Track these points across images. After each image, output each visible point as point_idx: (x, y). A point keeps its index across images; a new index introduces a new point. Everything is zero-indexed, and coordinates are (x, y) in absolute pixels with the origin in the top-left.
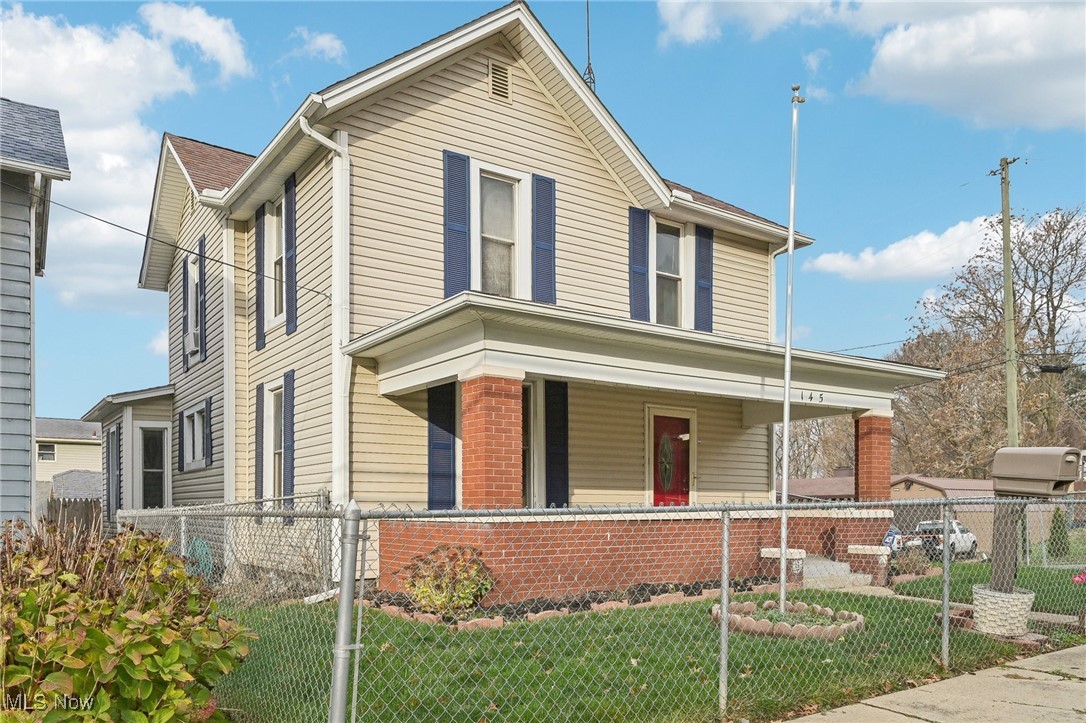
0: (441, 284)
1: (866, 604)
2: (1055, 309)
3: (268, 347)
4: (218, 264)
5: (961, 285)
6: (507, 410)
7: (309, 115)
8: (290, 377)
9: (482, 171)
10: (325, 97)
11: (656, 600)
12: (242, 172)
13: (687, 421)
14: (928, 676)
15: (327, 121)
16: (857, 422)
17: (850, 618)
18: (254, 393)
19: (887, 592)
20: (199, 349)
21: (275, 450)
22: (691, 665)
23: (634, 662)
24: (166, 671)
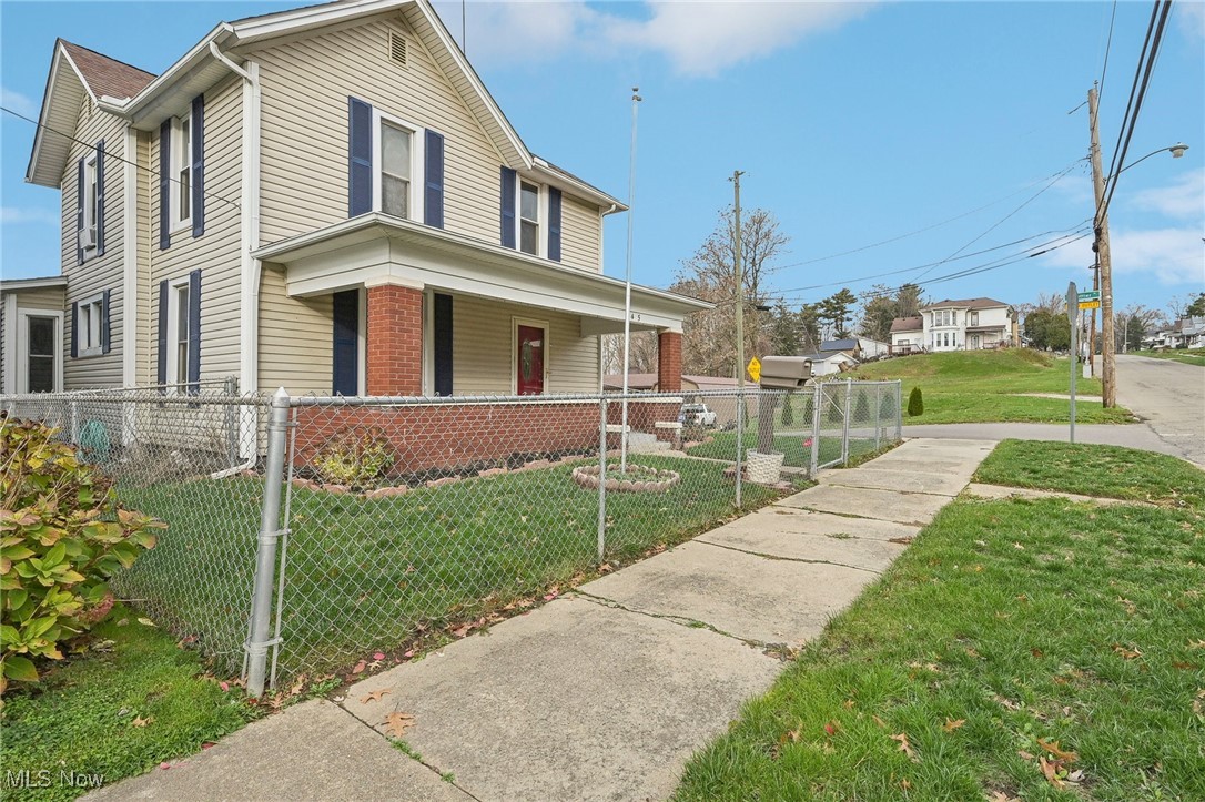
0: (346, 207)
1: (677, 465)
2: (757, 271)
3: (172, 247)
4: (119, 161)
5: (704, 252)
6: (409, 314)
7: (220, 41)
8: (196, 277)
9: (382, 118)
10: (237, 28)
11: (528, 466)
12: (143, 87)
13: (542, 331)
14: (730, 516)
15: (237, 51)
16: (660, 336)
17: (671, 476)
18: (158, 288)
19: (682, 455)
20: (96, 244)
21: (180, 339)
22: (568, 518)
23: (524, 519)
24: (47, 574)
